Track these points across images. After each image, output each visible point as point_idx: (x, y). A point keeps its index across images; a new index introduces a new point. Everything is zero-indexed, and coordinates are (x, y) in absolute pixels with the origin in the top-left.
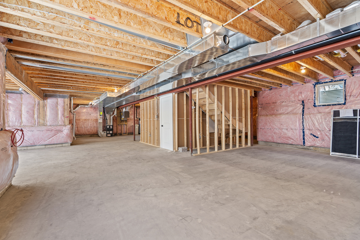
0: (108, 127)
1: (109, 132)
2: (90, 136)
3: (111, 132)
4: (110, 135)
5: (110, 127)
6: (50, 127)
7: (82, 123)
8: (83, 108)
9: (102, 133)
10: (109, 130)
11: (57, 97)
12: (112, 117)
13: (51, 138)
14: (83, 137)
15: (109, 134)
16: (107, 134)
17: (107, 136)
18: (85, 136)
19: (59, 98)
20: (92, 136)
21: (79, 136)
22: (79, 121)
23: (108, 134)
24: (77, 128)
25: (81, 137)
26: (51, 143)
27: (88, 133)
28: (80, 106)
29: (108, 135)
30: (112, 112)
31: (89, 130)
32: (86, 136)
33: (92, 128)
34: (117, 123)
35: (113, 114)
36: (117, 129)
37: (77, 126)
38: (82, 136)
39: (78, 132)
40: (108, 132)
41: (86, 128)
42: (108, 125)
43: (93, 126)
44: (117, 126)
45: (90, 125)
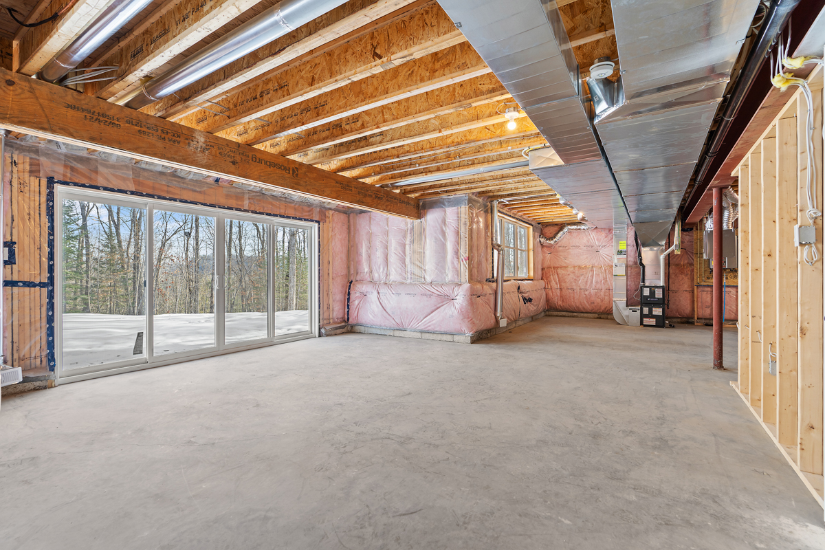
0: (646, 292)
1: (651, 311)
2: (596, 315)
3: (658, 311)
4: (653, 322)
5: (652, 293)
6: (429, 288)
7: (572, 276)
8: (575, 234)
9: (626, 312)
10: (649, 302)
11: (444, 205)
12: (662, 257)
13: (430, 314)
14: (577, 317)
15: (650, 316)
16: (643, 316)
17: (642, 323)
18: (582, 315)
19: (449, 206)
20: (602, 316)
21: (567, 314)
22: (563, 272)
23: (647, 316)
24: (561, 289)
25: (570, 317)
26: (429, 328)
27: (588, 307)
28: (566, 230)
29: (646, 321)
30: (662, 240)
31: (593, 299)
32: (586, 315)
33: (602, 294)
34: (693, 280)
35: (669, 244)
36: (693, 302)
37: (560, 285)
38: (575, 314)
39: (563, 301)
40: (646, 311)
41: (583, 293)
42: (647, 284)
43: (604, 288)
44: (693, 291)
45: (597, 282)
